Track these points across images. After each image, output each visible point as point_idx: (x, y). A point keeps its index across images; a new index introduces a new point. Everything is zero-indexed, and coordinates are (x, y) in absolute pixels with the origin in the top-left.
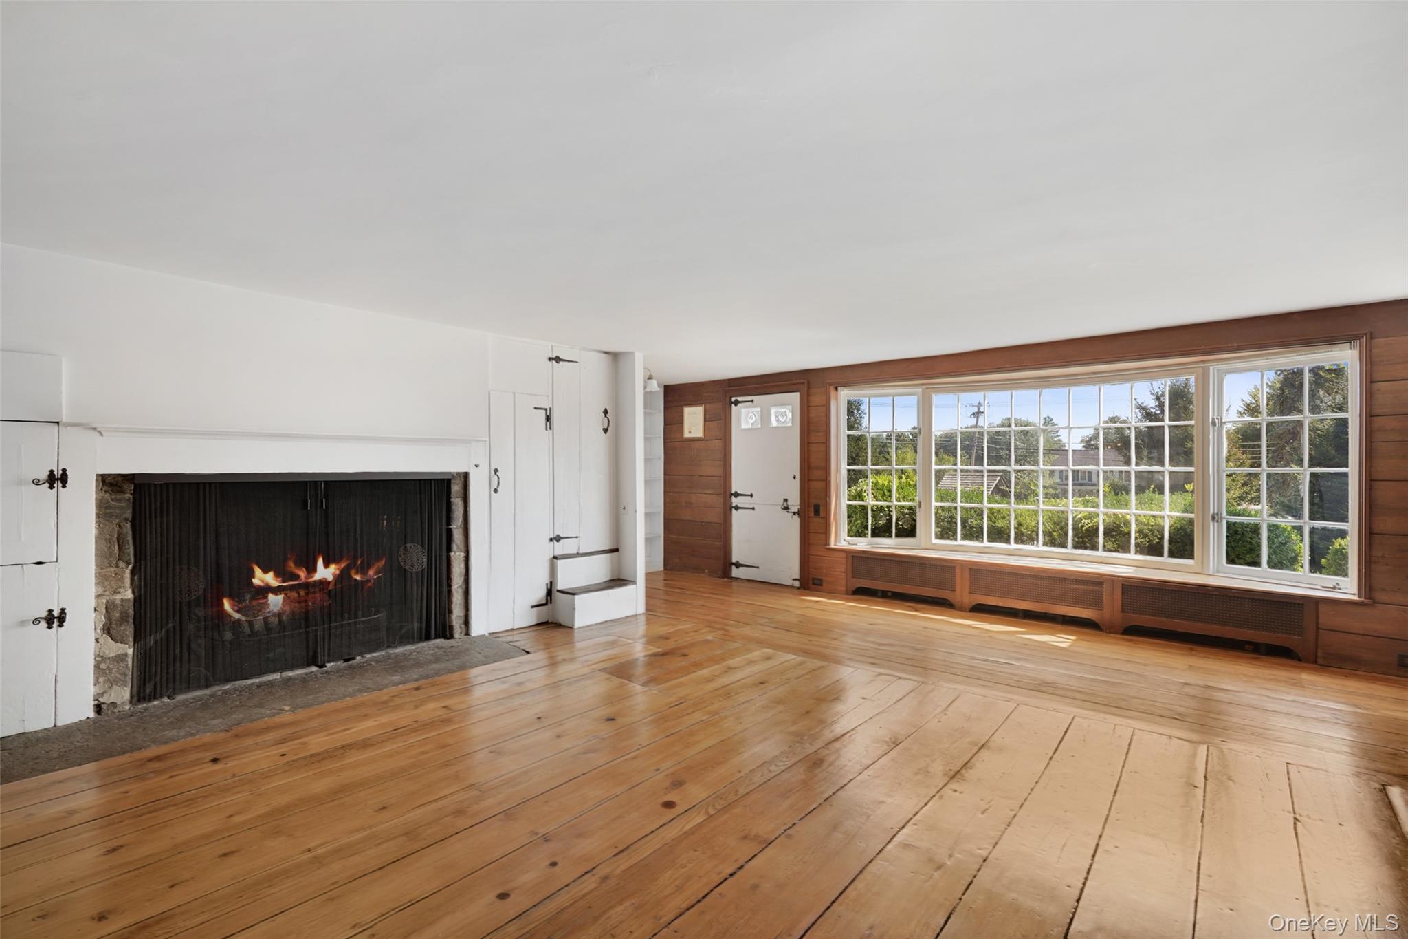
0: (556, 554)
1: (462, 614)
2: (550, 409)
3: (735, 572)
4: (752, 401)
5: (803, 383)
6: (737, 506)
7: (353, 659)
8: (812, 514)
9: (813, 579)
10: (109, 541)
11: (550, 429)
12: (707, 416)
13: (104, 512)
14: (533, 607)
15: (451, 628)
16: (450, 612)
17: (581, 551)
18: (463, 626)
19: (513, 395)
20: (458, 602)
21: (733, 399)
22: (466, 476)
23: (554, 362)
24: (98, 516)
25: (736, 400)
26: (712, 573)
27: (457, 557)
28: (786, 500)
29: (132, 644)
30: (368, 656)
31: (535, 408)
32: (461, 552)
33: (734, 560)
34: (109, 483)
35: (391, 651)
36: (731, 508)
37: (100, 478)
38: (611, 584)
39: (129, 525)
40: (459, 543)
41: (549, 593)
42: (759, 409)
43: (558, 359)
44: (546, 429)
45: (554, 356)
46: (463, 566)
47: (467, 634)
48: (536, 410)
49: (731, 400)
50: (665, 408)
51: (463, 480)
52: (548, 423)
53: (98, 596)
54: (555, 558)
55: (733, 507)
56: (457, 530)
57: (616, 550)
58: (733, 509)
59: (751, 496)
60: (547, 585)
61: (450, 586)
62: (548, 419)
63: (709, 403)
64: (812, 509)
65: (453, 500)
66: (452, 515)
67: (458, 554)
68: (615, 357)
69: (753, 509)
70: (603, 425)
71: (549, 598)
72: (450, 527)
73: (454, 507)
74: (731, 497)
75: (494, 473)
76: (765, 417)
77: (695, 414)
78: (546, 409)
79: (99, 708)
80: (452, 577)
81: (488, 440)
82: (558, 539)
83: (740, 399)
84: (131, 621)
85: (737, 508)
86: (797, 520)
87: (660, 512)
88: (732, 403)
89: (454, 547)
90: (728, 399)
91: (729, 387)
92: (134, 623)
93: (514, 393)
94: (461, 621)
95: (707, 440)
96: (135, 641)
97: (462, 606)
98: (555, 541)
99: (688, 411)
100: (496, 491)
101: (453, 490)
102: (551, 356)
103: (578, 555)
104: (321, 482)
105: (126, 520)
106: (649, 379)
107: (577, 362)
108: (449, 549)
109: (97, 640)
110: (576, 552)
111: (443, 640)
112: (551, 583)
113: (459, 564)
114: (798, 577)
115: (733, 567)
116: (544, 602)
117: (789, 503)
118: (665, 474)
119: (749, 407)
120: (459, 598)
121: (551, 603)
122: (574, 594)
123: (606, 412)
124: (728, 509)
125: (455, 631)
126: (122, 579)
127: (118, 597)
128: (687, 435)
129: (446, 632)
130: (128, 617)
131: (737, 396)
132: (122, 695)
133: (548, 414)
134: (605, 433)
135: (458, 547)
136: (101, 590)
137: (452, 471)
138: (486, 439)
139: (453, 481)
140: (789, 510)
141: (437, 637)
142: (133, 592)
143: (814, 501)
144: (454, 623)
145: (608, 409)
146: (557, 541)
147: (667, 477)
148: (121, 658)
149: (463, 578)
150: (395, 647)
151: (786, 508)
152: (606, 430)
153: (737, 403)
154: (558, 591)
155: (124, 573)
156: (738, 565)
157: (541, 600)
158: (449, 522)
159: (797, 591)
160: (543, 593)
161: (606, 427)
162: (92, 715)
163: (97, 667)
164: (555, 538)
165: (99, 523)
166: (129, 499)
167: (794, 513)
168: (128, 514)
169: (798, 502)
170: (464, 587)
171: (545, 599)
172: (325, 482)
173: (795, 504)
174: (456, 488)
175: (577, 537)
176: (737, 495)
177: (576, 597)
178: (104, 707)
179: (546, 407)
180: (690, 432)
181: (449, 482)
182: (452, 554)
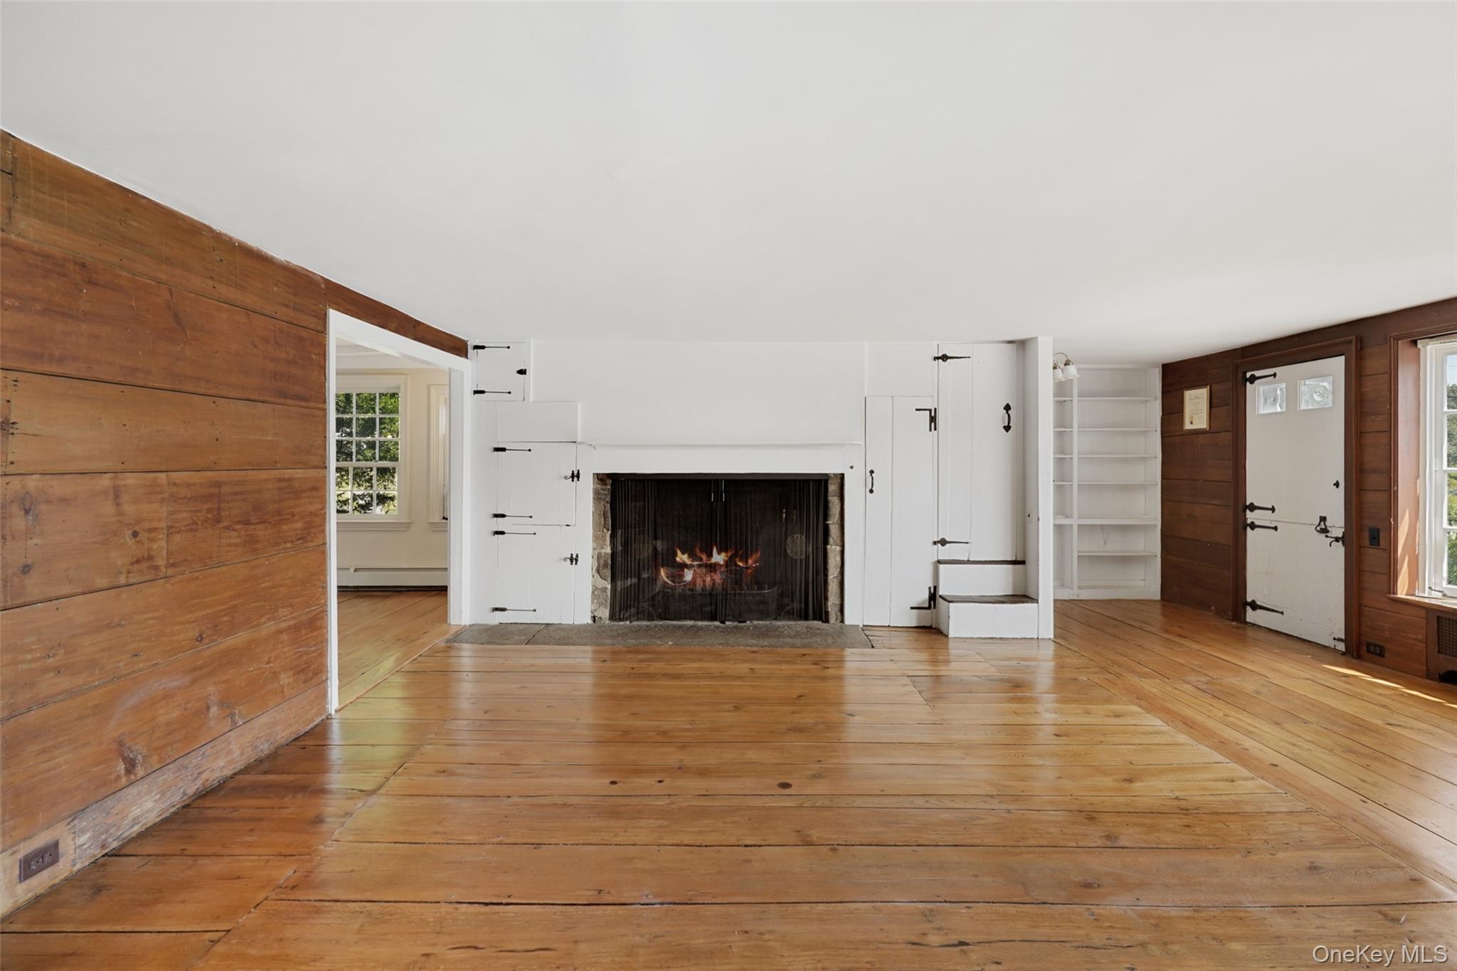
0: (940, 558)
1: (838, 602)
2: (935, 409)
3: (1251, 616)
4: (1275, 375)
5: (1350, 342)
6: (1253, 523)
7: (744, 622)
8: (1366, 542)
9: (1368, 645)
10: (600, 515)
11: (935, 429)
12: (1214, 401)
13: (597, 496)
14: (912, 608)
15: (827, 613)
16: (826, 599)
17: (972, 559)
18: (839, 614)
19: (891, 398)
20: (834, 591)
21: (1248, 375)
22: (842, 477)
23: (940, 361)
24: (594, 499)
25: (1253, 376)
26: (1220, 613)
27: (833, 549)
28: (1323, 519)
29: (610, 582)
30: (755, 622)
31: (917, 410)
32: (837, 545)
33: (1249, 600)
34: (601, 478)
35: (774, 622)
36: (1245, 526)
37: (596, 476)
38: (1011, 598)
39: (609, 505)
40: (835, 538)
41: (933, 597)
42: (1284, 386)
43: (944, 358)
44: (930, 430)
45: (940, 355)
46: (838, 558)
47: (842, 621)
48: (918, 412)
49: (1245, 376)
50: (1164, 393)
51: (839, 481)
52: (933, 424)
53: (594, 549)
54: (939, 562)
55: (1248, 525)
56: (834, 526)
57: (1023, 562)
58: (1248, 529)
59: (1273, 509)
60: (930, 588)
61: (826, 575)
62: (933, 419)
63: (1216, 383)
64: (1366, 534)
65: (830, 498)
66: (829, 512)
67: (834, 547)
68: (1021, 345)
69: (1276, 528)
70: (1003, 422)
71: (932, 603)
72: (827, 522)
73: (830, 505)
74: (1245, 511)
75: (869, 474)
76: (1292, 397)
77: (1197, 397)
78: (930, 410)
79: (594, 618)
80: (829, 567)
81: (862, 443)
82: (943, 542)
83: (1257, 373)
84: (609, 567)
85: (1253, 526)
86: (1339, 549)
87: (1156, 526)
88: (1247, 380)
89: (831, 541)
90: (1240, 375)
91: (1243, 358)
92: (611, 569)
93: (892, 397)
94: (837, 608)
95: (1211, 433)
96: (611, 583)
97: (838, 595)
98: (939, 545)
99: (1189, 395)
100: (871, 491)
101: (830, 490)
102: (936, 356)
103: (969, 562)
104: (722, 480)
105: (608, 502)
106: (1065, 365)
107: (969, 357)
108: (826, 542)
109: (593, 576)
110: (966, 559)
111: (820, 623)
112: (935, 588)
113: (835, 557)
114: (1343, 637)
115: (1249, 608)
116: (927, 605)
117: (1328, 523)
118: (1163, 478)
119: (1270, 383)
120: (835, 587)
121: (934, 608)
122: (950, 602)
123: (1007, 408)
124: (1241, 528)
125: (830, 617)
126: (605, 540)
127: (603, 551)
128: (1188, 426)
129: (822, 616)
130: (607, 564)
131: (1253, 370)
132: (605, 613)
133: (933, 414)
134: (1007, 431)
135: (834, 541)
136: (595, 545)
137: (828, 472)
138: (860, 443)
139: (830, 481)
140: (1329, 535)
141: (815, 619)
142: (611, 549)
143: (1369, 523)
144: (830, 610)
145: (1010, 405)
146: (943, 545)
147: (1165, 481)
148: (604, 590)
149: (839, 570)
150: (779, 620)
151: (1324, 531)
152: (1007, 428)
153: (1253, 379)
154: (940, 596)
155: (606, 535)
156: (1254, 606)
157: (924, 602)
158: (826, 517)
159: (1342, 659)
160: (925, 596)
161: (1007, 424)
162: (590, 621)
163: (593, 592)
164: (938, 542)
165: (594, 503)
166: (609, 489)
167: (1337, 539)
168: (608, 499)
169: (1342, 523)
170: (839, 578)
171: (928, 602)
172: (725, 480)
173: (1337, 524)
174: (833, 488)
175: (967, 543)
176: (1253, 508)
177: (951, 604)
178: (596, 618)
179: (930, 408)
180: (1191, 423)
181: (826, 482)
182: (829, 547)
